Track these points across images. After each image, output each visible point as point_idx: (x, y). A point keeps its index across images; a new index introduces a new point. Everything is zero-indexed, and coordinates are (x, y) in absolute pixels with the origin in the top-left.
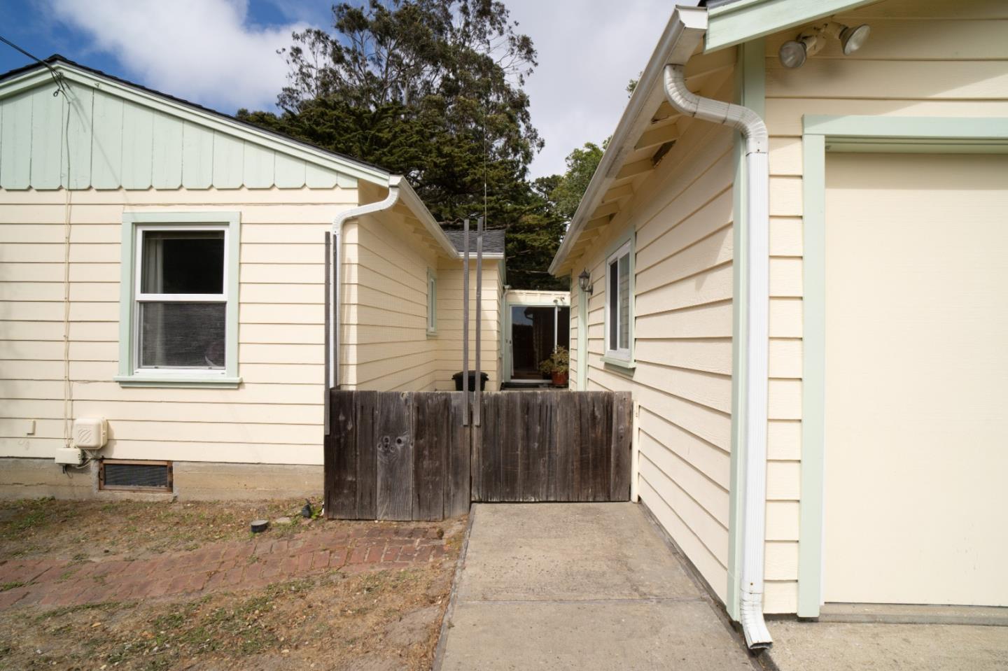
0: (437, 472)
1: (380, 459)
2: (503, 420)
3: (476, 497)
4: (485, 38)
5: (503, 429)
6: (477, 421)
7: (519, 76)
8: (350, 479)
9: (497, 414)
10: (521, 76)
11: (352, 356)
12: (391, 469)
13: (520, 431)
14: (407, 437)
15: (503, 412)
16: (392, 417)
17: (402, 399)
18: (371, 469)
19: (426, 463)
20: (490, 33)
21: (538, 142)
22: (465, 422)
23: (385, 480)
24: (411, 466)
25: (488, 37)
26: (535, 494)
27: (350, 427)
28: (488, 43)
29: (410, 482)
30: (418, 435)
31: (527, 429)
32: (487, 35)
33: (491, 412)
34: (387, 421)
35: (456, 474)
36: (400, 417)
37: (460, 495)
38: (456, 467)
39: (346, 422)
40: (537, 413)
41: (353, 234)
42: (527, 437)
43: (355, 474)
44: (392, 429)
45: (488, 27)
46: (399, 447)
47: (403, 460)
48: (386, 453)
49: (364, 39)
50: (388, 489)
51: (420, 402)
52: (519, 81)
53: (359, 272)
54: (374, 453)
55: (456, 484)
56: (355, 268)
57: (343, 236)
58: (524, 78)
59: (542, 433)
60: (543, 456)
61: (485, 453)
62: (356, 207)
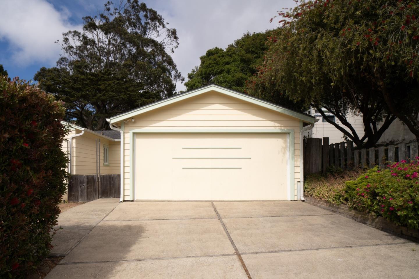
0: (91, 191)
1: (79, 189)
2: (105, 180)
3: (99, 197)
4: (156, 29)
5: (105, 182)
6: (99, 181)
7: (171, 49)
8: (73, 193)
9: (104, 179)
10: (173, 49)
11: (74, 168)
12: (82, 191)
13: (108, 183)
14: (85, 184)
15: (105, 179)
16: (82, 180)
17: (84, 176)
18: (77, 191)
19: (89, 190)
20: (159, 27)
21: (181, 78)
22: (97, 181)
23: (80, 194)
24: (86, 190)
25: (158, 29)
26: (112, 196)
27: (73, 182)
28: (158, 32)
29: (86, 194)
30: (87, 184)
31: (110, 182)
32: (158, 28)
33: (102, 179)
34: (81, 180)
35: (95, 192)
36: (83, 180)
37: (96, 196)
38: (95, 190)
39: (72, 181)
40: (112, 179)
41: (74, 141)
42: (110, 184)
43: (74, 192)
44: (82, 183)
45: (158, 24)
46: (83, 186)
47: (84, 189)
48: (81, 188)
49: (98, 33)
50: (81, 195)
51: (88, 177)
52: (171, 51)
53: (76, 149)
54: (78, 188)
55: (95, 194)
56: (75, 148)
57: (72, 141)
58: (174, 50)
59: (113, 183)
60: (113, 188)
61: (101, 188)
62: (75, 135)
